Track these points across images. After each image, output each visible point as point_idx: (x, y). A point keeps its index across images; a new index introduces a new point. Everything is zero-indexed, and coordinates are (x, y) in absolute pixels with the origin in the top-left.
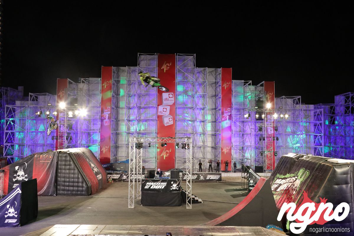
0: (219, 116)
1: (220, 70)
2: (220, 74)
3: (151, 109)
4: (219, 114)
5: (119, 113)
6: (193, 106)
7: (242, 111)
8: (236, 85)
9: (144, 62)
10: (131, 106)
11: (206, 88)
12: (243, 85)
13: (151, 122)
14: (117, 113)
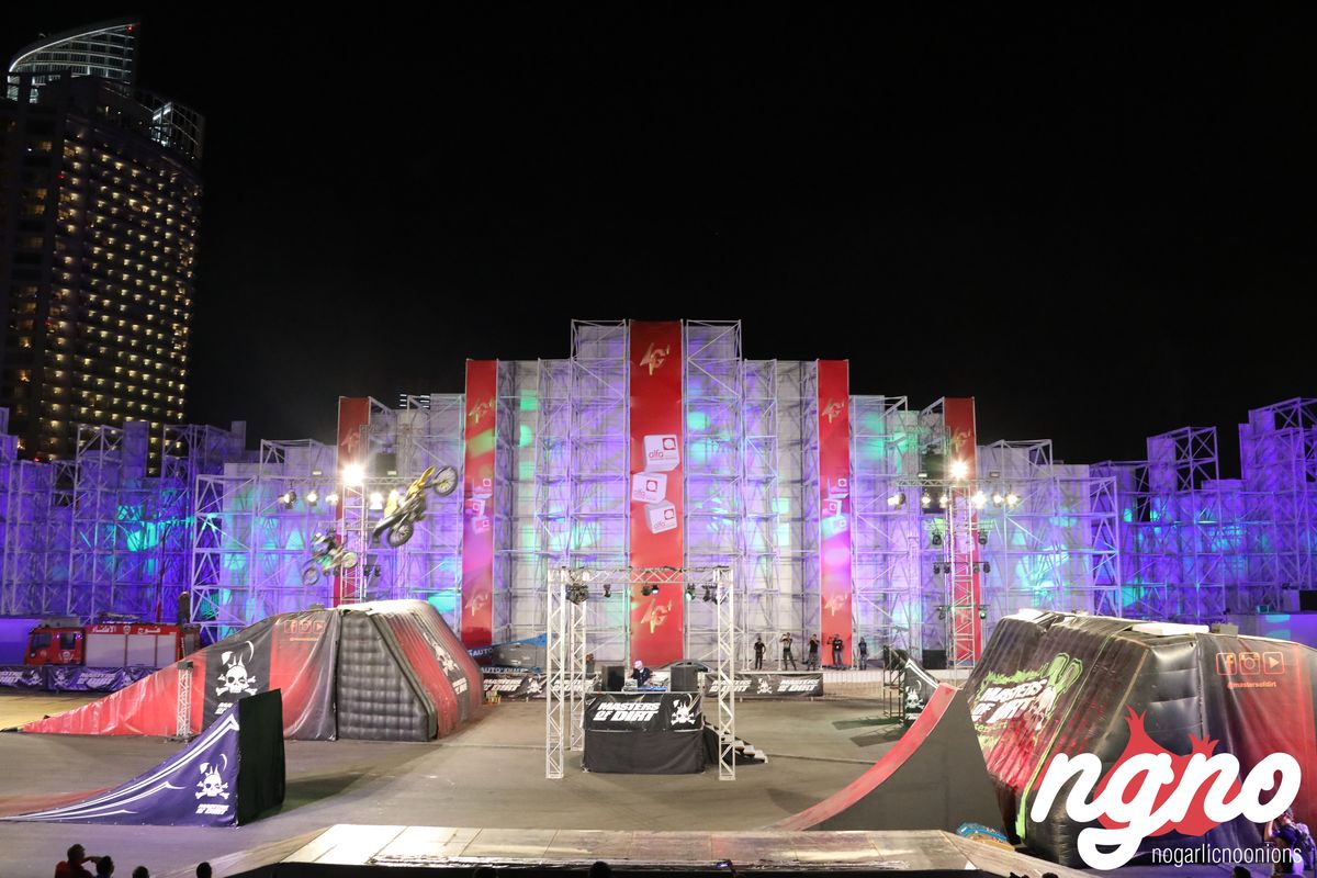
0: (812, 502)
1: (813, 366)
2: (814, 377)
3: (611, 484)
4: (812, 497)
5: (517, 497)
6: (736, 475)
7: (880, 486)
8: (864, 410)
9: (589, 345)
10: (553, 475)
11: (774, 420)
12: (882, 408)
13: (612, 524)
14: (512, 497)
